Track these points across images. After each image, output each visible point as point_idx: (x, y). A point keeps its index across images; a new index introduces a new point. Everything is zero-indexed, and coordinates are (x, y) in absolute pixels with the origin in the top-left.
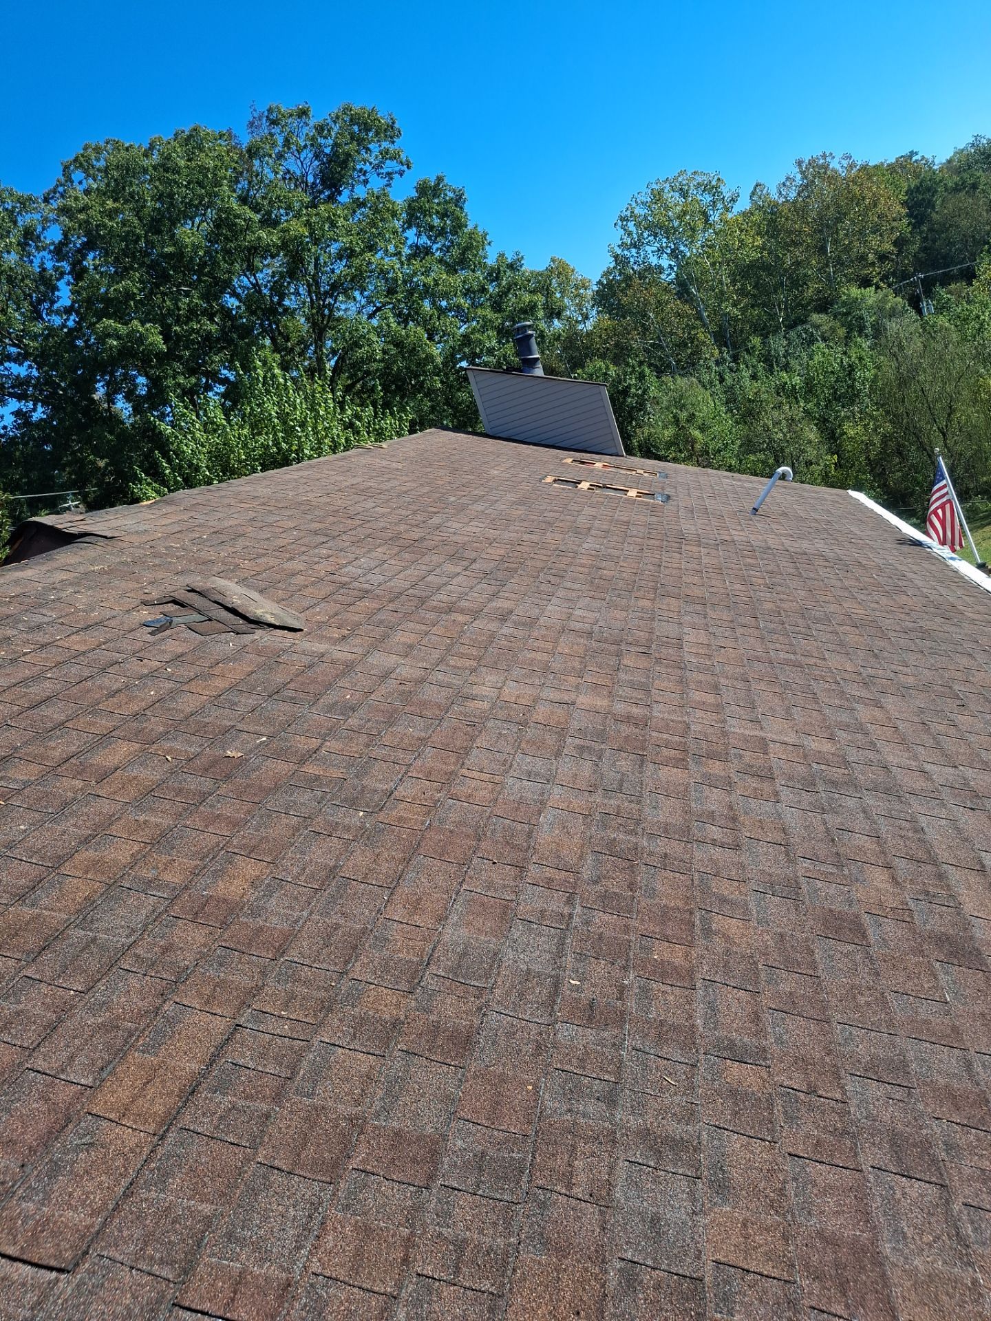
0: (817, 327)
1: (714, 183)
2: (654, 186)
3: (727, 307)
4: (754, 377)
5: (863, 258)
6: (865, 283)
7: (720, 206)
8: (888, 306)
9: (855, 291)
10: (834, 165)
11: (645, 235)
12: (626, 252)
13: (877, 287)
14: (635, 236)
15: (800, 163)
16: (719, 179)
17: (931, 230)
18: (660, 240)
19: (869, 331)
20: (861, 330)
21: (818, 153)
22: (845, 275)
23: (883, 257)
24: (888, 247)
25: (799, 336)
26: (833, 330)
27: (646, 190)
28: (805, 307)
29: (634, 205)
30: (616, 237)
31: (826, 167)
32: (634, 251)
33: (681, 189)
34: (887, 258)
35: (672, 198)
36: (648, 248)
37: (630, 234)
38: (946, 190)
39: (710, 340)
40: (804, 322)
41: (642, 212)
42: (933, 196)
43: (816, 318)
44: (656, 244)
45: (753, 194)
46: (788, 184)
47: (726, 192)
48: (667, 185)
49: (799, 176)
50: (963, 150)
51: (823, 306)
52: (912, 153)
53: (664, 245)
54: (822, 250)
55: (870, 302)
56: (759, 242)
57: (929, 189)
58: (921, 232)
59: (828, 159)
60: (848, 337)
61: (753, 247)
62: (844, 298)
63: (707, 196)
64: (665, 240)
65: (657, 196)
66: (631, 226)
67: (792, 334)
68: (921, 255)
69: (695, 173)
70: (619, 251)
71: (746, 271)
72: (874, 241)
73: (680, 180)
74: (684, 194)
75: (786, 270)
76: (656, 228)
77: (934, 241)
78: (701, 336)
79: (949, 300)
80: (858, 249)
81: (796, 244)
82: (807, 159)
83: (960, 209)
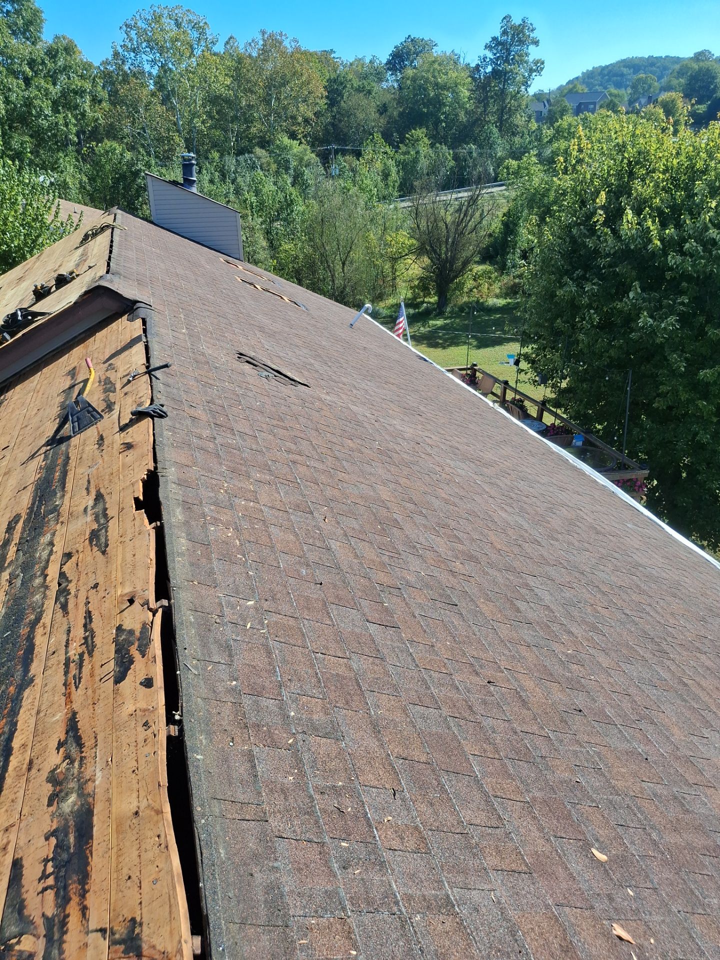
0: (259, 158)
1: (201, 24)
2: (156, 9)
3: (197, 123)
4: (211, 181)
5: (294, 118)
6: (293, 136)
7: (203, 43)
8: (306, 158)
9: (286, 141)
10: (286, 43)
11: (144, 45)
12: (126, 53)
13: (301, 143)
14: (135, 43)
15: (263, 33)
16: (206, 23)
17: (339, 113)
18: (154, 53)
19: (292, 172)
20: (287, 169)
21: (277, 30)
22: (281, 126)
23: (307, 121)
24: (310, 115)
25: (246, 161)
26: (269, 164)
27: (150, 10)
28: (250, 140)
29: (138, 17)
30: (120, 38)
31: (281, 43)
32: (132, 54)
33: (176, 20)
34: (309, 123)
35: (168, 24)
36: (143, 56)
37: (131, 40)
38: (352, 88)
39: (182, 143)
40: (250, 152)
41: (144, 26)
42: (344, 89)
43: (258, 151)
44: (151, 55)
45: (227, 43)
46: (253, 44)
47: (210, 33)
48: (166, 12)
49: (261, 42)
50: (360, 59)
51: (264, 143)
52: (332, 51)
53: (157, 58)
54: (268, 103)
55: (295, 150)
56: (228, 81)
57: (342, 84)
58: (332, 111)
59: (284, 38)
60: (277, 173)
61: (222, 84)
62: (278, 142)
63: (195, 32)
64: (158, 55)
65: (157, 18)
66: (133, 34)
67: (241, 158)
68: (330, 127)
69: (188, 11)
70: (120, 50)
71: (214, 100)
72: (302, 108)
73: (176, 11)
74: (178, 25)
75: (241, 108)
76: (153, 44)
77: (340, 121)
78: (177, 139)
79: (345, 167)
80: (292, 110)
81: (252, 92)
82: (269, 31)
83: (359, 105)
